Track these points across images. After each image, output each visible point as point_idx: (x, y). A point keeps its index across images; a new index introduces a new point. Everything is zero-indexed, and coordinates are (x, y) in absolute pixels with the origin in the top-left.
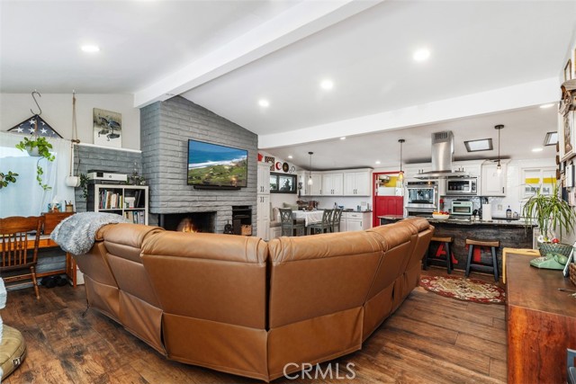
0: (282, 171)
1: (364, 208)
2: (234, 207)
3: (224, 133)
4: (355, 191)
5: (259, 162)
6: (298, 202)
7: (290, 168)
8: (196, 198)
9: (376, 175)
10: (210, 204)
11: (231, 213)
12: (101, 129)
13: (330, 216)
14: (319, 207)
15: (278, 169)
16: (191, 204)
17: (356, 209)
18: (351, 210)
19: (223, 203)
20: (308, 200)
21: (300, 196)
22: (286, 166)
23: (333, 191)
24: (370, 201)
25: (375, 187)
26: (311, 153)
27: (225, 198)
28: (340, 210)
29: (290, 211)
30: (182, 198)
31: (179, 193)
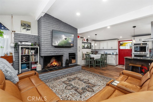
0: (86, 41)
1: (115, 53)
2: (69, 53)
3: (65, 28)
4: (112, 48)
5: (78, 38)
6: (91, 51)
7: (89, 41)
8: (56, 50)
9: (119, 42)
10: (61, 52)
11: (68, 55)
12: (23, 27)
13: (103, 57)
14: (98, 53)
15: (85, 41)
16: (54, 53)
17: (112, 54)
18: (110, 54)
19: (65, 52)
20: (95, 51)
21: (92, 50)
22: (87, 40)
23: (103, 48)
24: (117, 51)
25: (119, 46)
26: (96, 35)
27: (66, 50)
28: (106, 54)
29: (89, 55)
30: (50, 50)
31: (50, 49)
